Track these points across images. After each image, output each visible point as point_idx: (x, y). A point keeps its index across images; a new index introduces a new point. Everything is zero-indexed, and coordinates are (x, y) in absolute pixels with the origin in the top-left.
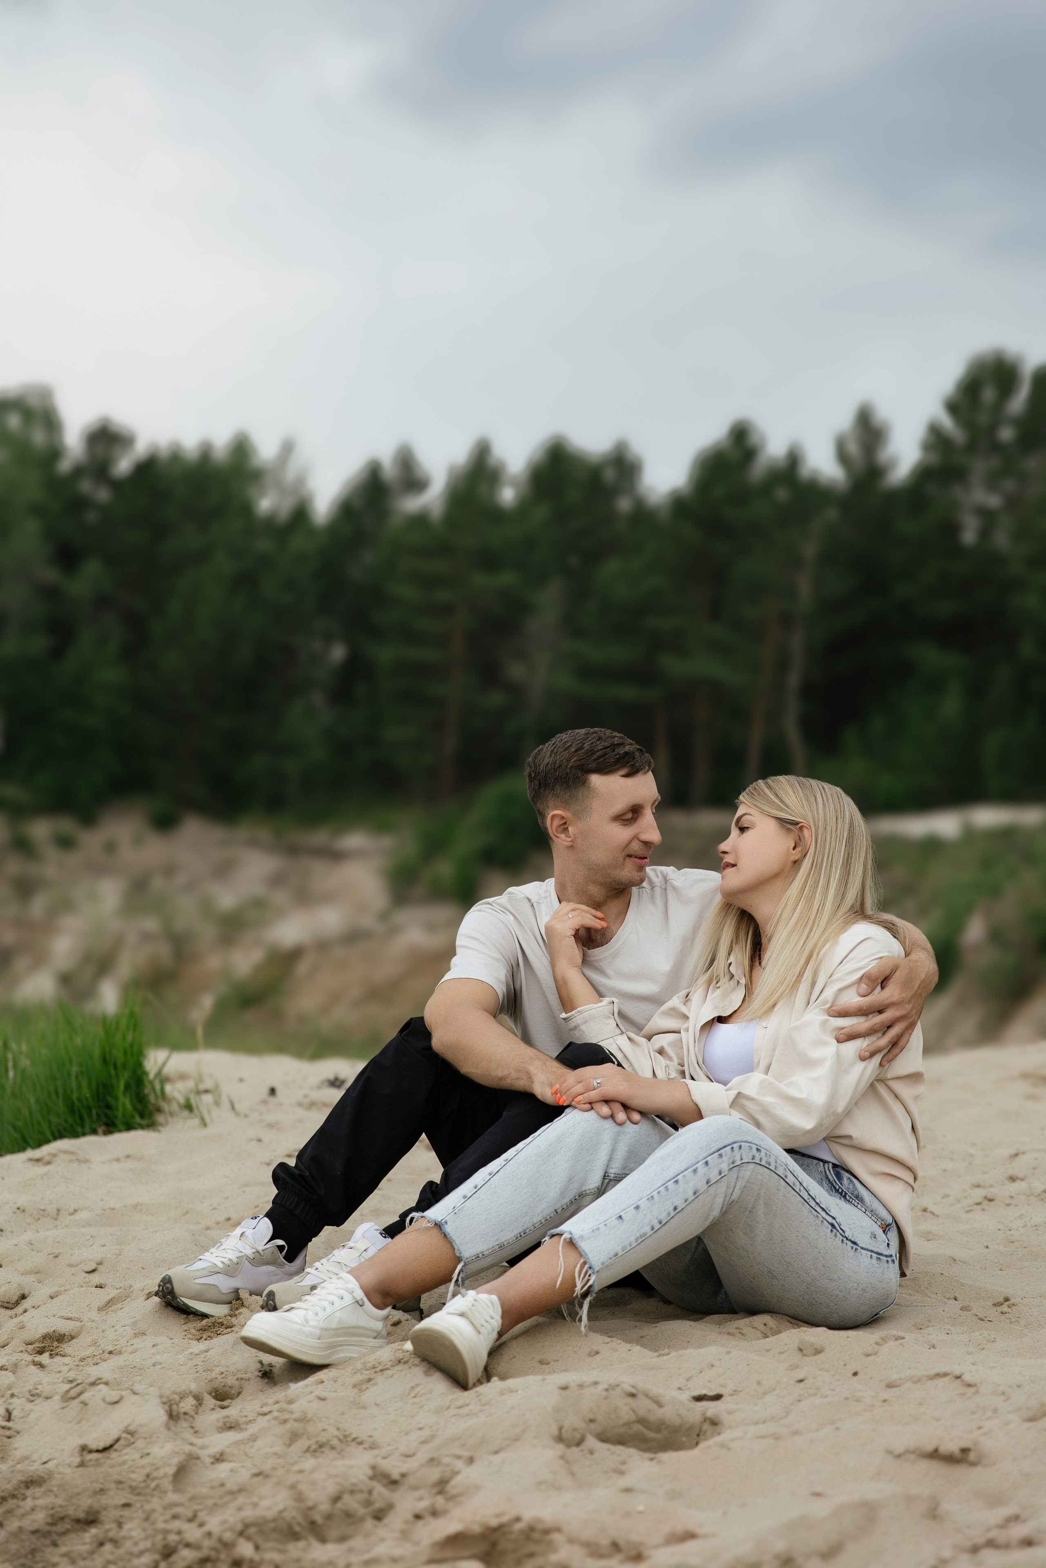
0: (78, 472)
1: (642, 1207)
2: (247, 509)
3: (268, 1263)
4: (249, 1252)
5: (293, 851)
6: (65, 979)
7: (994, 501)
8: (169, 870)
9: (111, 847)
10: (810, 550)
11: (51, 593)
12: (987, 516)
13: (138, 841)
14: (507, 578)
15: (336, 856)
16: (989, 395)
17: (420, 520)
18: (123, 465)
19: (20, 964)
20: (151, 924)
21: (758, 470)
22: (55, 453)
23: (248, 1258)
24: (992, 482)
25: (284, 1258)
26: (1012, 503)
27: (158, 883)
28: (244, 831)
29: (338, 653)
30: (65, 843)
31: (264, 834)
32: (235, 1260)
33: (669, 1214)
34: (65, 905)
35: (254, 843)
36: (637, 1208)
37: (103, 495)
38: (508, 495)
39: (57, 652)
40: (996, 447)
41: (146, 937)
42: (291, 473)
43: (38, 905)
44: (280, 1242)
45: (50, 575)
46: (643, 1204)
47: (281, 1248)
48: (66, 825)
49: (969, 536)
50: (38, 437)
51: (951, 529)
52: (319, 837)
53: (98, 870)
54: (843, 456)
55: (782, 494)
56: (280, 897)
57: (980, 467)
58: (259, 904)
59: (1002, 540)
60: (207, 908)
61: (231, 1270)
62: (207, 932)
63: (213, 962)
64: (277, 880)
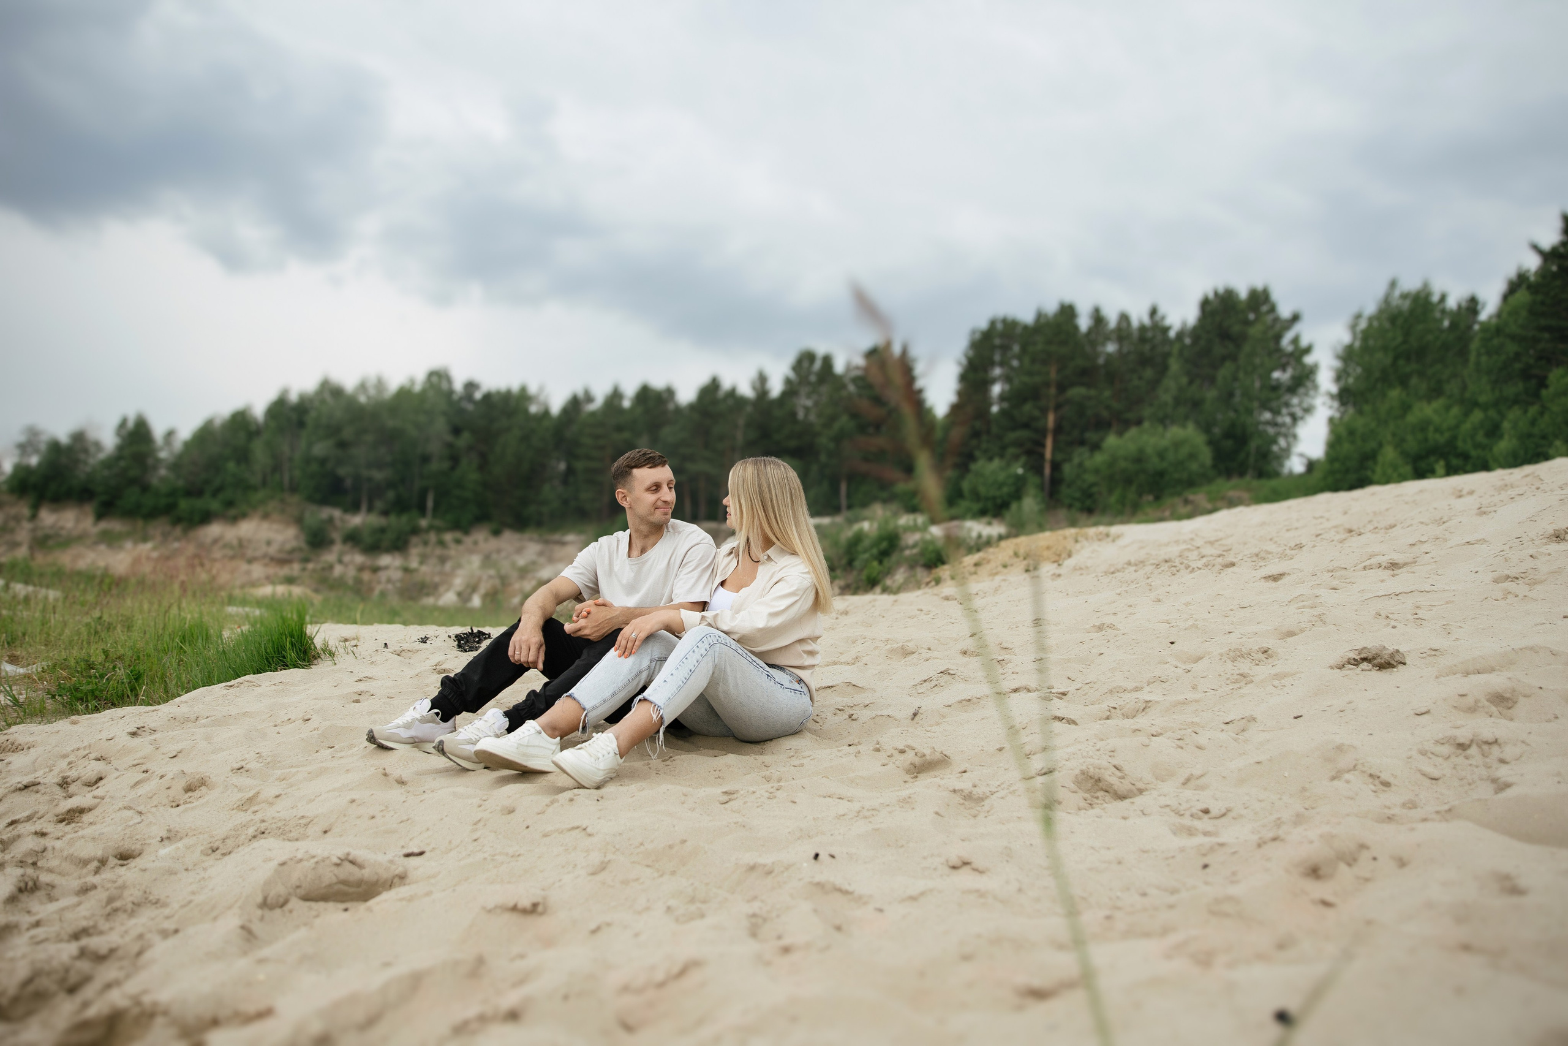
0: (461, 399)
1: (674, 673)
2: (526, 411)
3: (430, 722)
4: (418, 716)
5: (547, 542)
6: (459, 594)
7: (809, 403)
8: (499, 551)
9: (476, 543)
10: (741, 422)
11: (450, 446)
12: (807, 410)
13: (486, 540)
14: (626, 435)
15: (563, 544)
16: (806, 364)
17: (593, 414)
18: (478, 395)
19: (442, 589)
20: (492, 572)
21: (721, 394)
22: (451, 392)
23: (417, 719)
24: (808, 396)
25: (440, 719)
26: (816, 404)
27: (494, 556)
28: (527, 535)
29: (562, 466)
30: (458, 542)
31: (535, 536)
32: (410, 721)
33: (688, 674)
34: (459, 566)
35: (531, 540)
36: (672, 674)
37: (470, 407)
38: (626, 404)
39: (453, 468)
40: (809, 383)
41: (490, 577)
42: (542, 398)
43: (448, 566)
44: (437, 711)
45: (449, 438)
46: (674, 672)
47: (437, 714)
48: (458, 535)
49: (801, 415)
50: (444, 386)
51: (793, 414)
52: (557, 537)
53: (471, 552)
54: (754, 388)
55: (730, 402)
56: (542, 560)
57: (804, 391)
58: (534, 563)
59: (812, 418)
60: (513, 565)
61: (408, 726)
62: (514, 574)
63: (517, 586)
64: (541, 554)
